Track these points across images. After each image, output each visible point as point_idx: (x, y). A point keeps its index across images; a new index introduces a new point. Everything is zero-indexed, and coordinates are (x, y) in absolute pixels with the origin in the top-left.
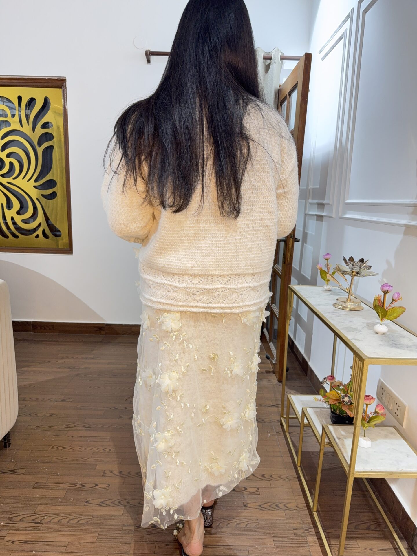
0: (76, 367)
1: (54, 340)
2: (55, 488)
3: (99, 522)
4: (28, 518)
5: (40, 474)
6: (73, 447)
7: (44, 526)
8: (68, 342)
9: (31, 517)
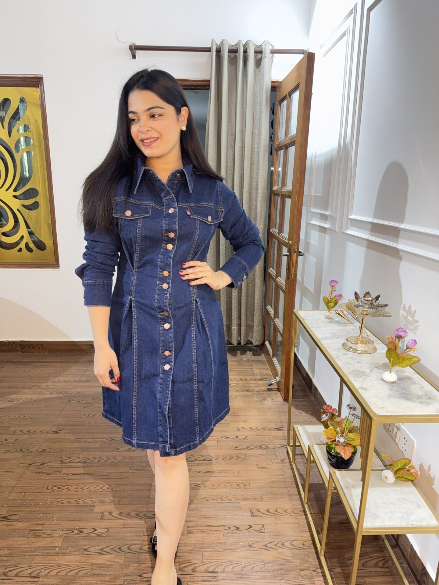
0: (69, 392)
1: (44, 360)
2: (52, 536)
3: (99, 572)
4: (24, 571)
5: (35, 520)
6: (68, 486)
7: (41, 579)
8: (59, 362)
9: (28, 570)
